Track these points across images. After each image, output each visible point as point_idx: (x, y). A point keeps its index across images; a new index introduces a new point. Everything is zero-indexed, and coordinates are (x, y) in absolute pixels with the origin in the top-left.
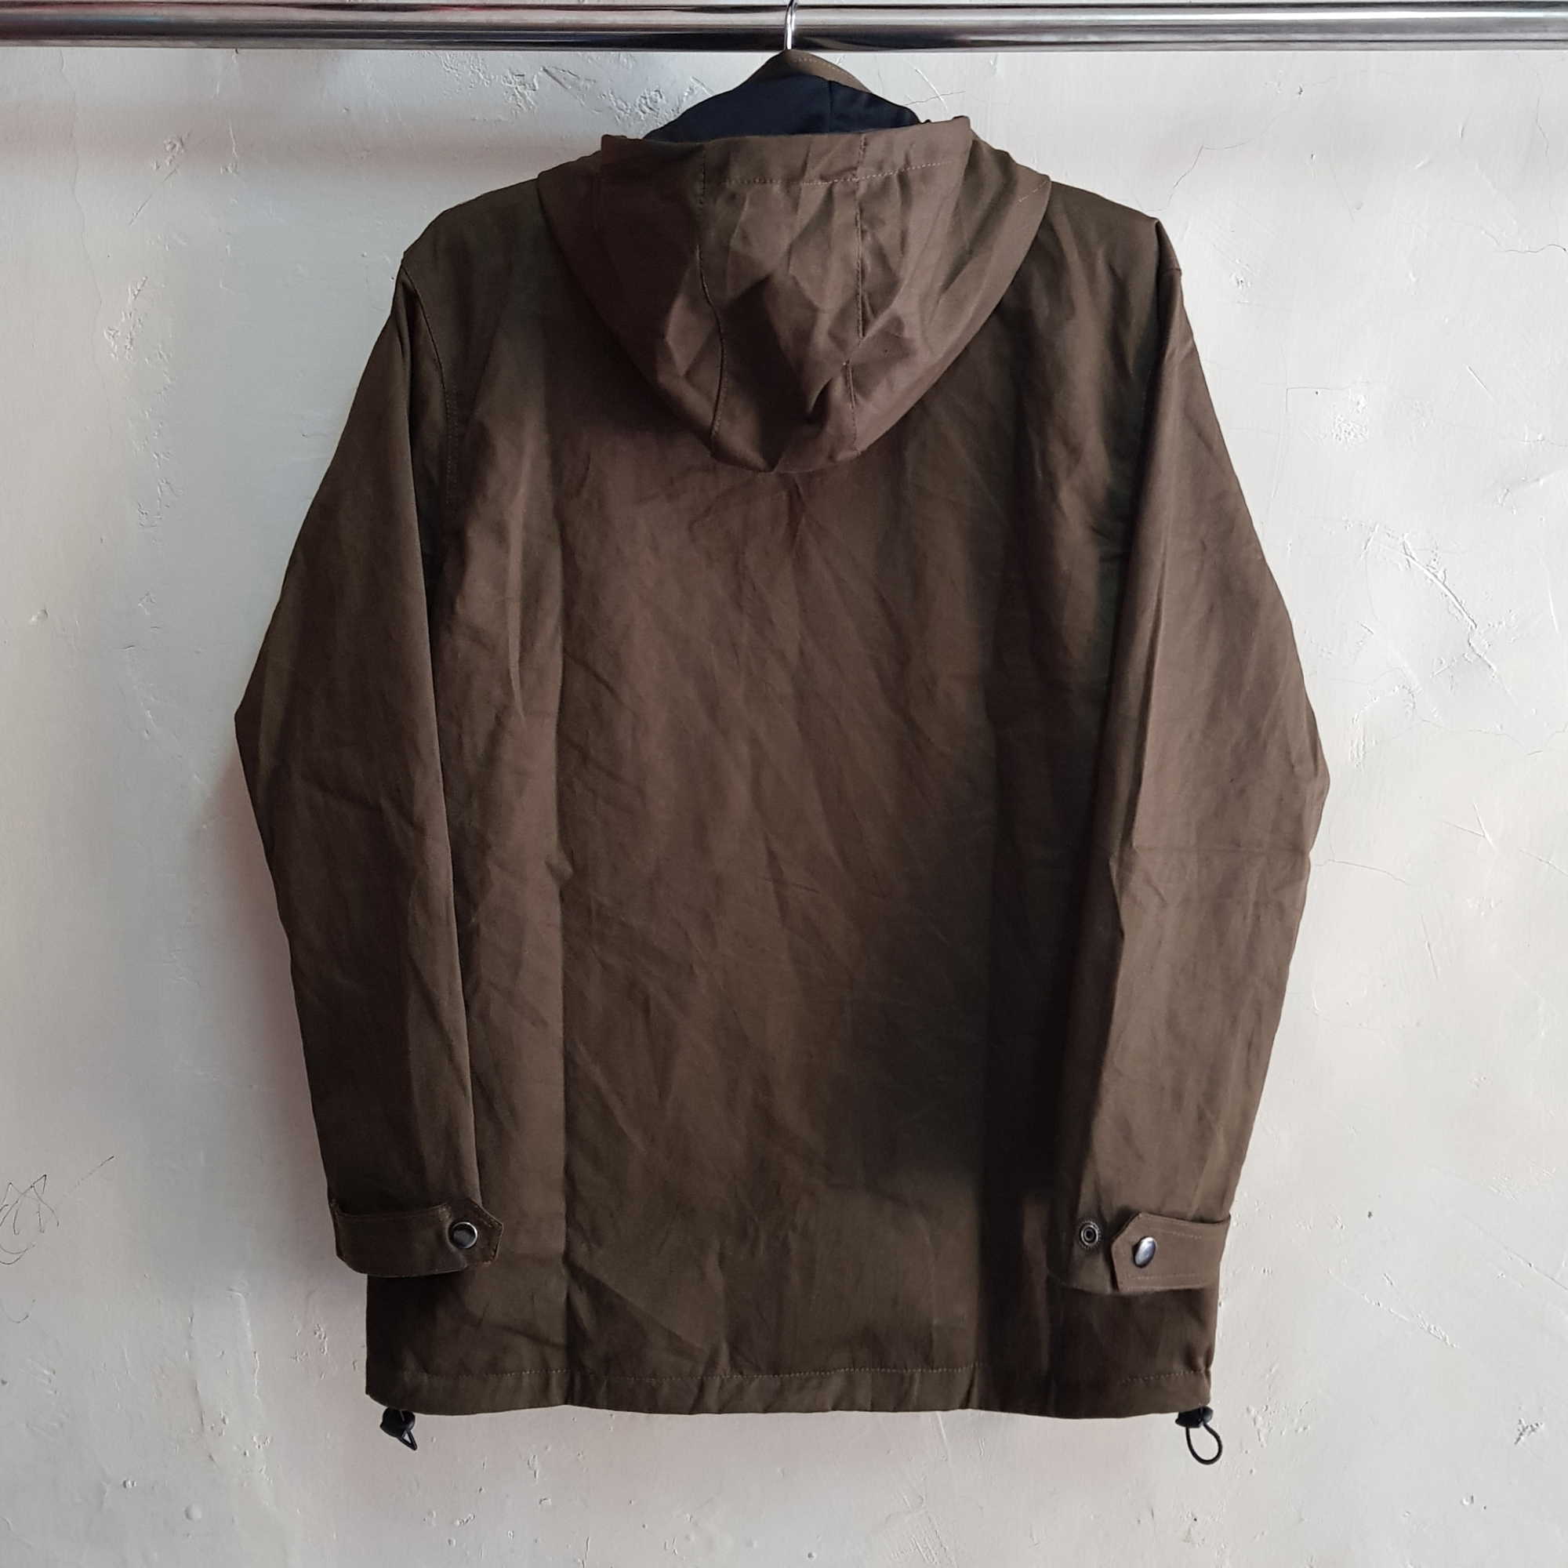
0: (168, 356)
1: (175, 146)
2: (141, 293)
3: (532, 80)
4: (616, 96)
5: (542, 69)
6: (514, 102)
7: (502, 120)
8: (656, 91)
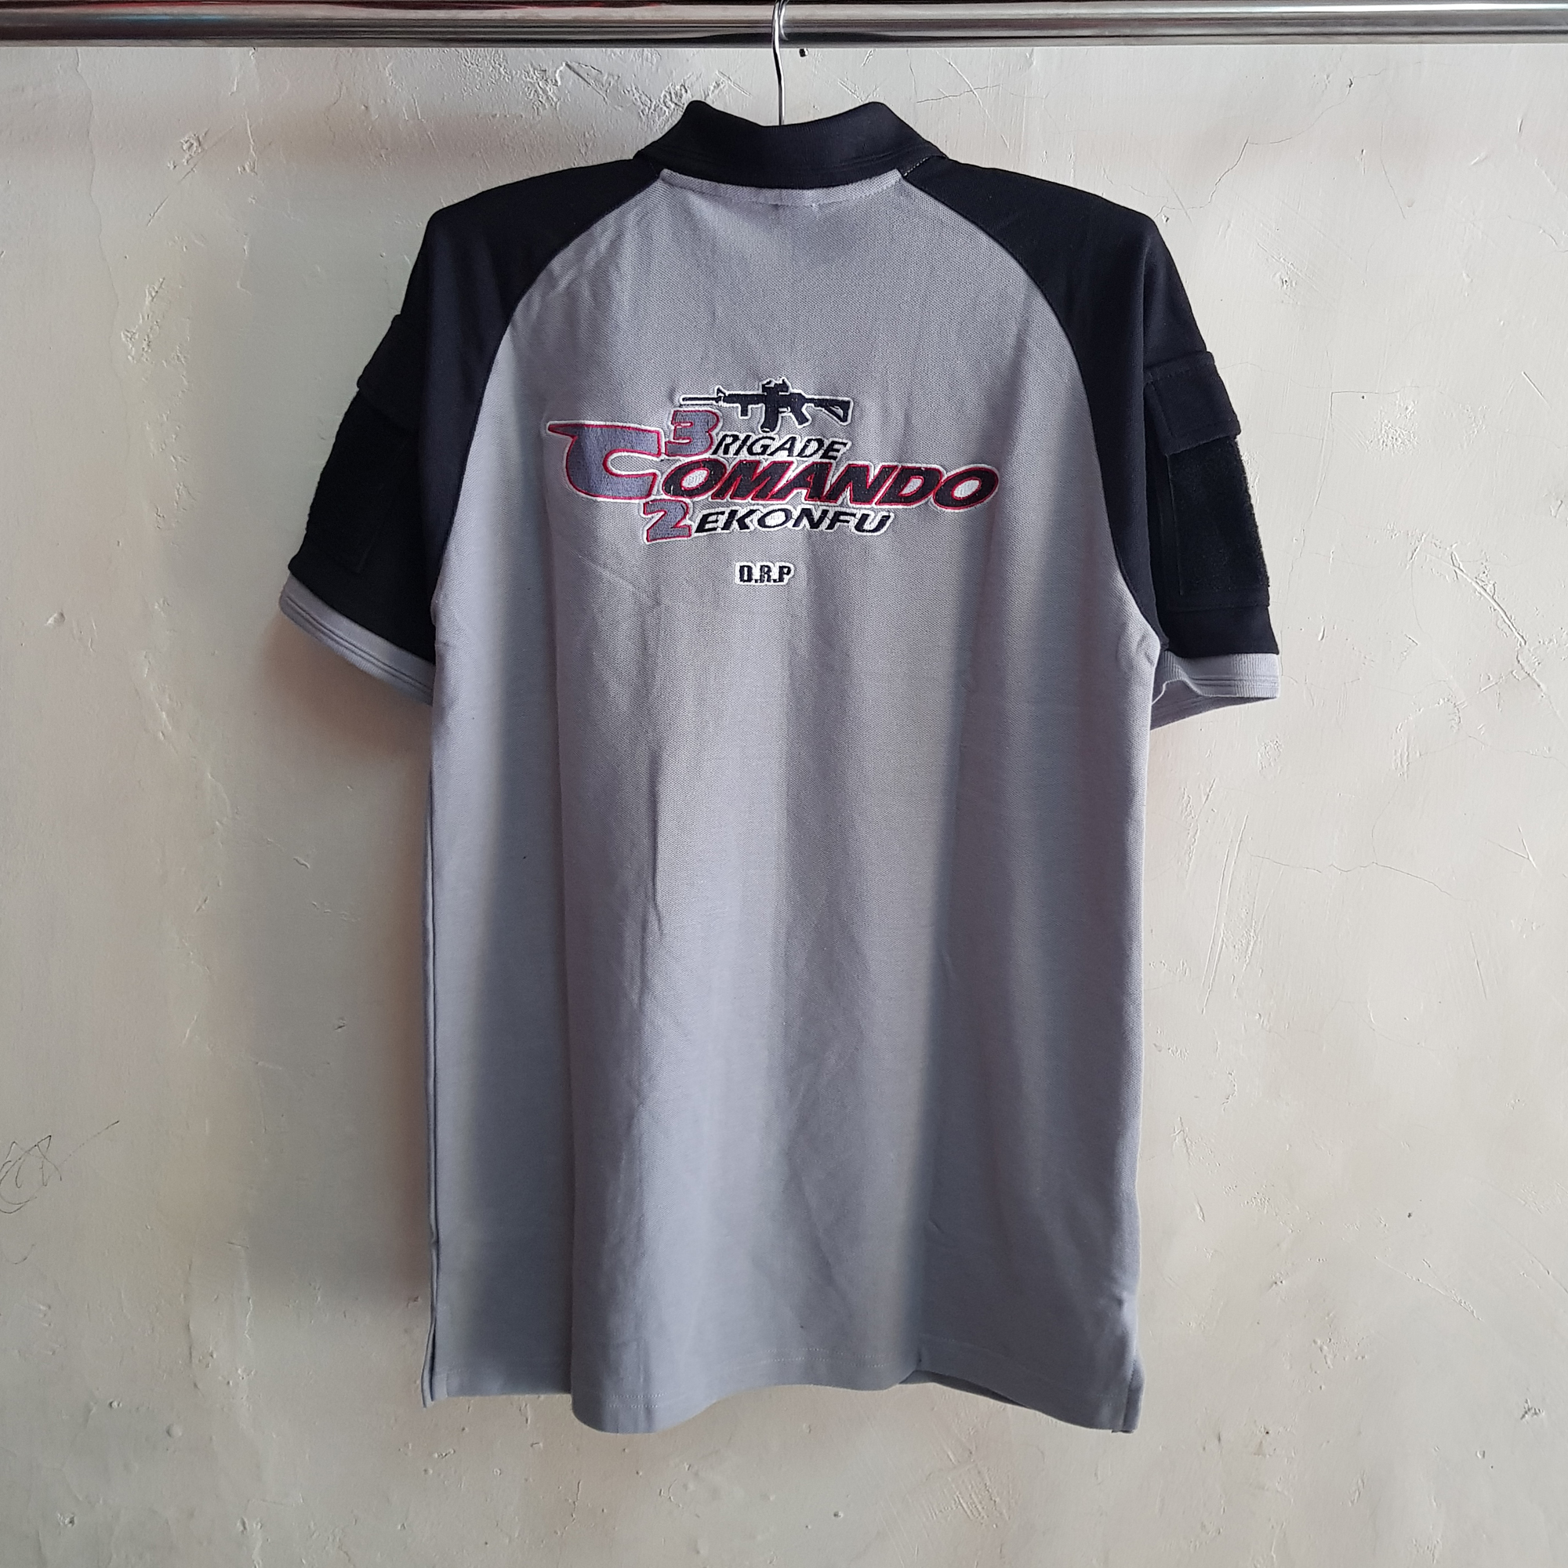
0: (185, 357)
1: (192, 144)
2: (158, 294)
3: (555, 77)
4: (641, 92)
5: (564, 64)
6: (536, 97)
7: (524, 116)
8: (682, 85)
